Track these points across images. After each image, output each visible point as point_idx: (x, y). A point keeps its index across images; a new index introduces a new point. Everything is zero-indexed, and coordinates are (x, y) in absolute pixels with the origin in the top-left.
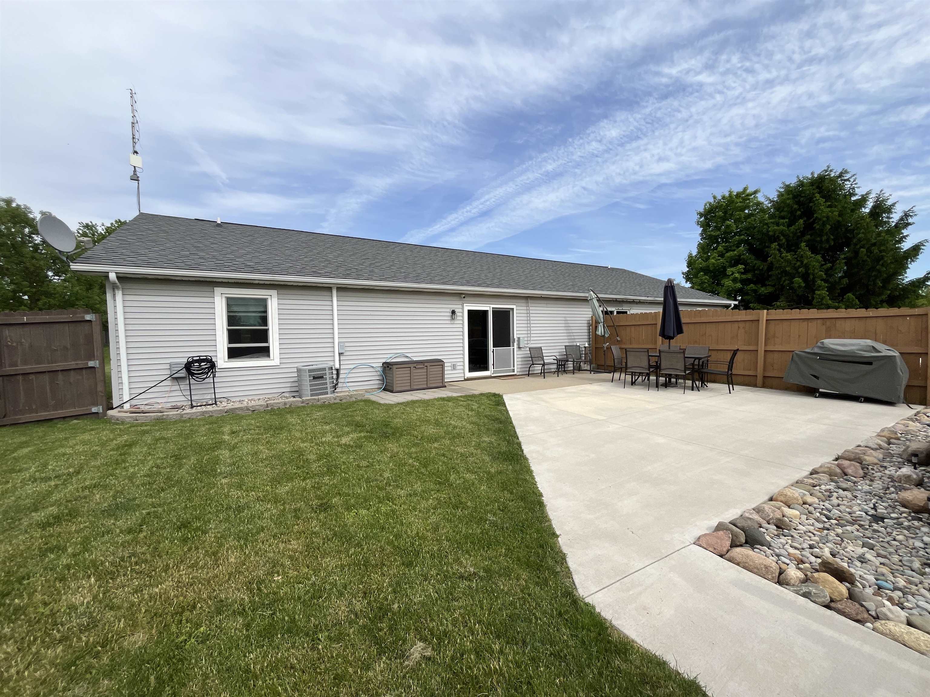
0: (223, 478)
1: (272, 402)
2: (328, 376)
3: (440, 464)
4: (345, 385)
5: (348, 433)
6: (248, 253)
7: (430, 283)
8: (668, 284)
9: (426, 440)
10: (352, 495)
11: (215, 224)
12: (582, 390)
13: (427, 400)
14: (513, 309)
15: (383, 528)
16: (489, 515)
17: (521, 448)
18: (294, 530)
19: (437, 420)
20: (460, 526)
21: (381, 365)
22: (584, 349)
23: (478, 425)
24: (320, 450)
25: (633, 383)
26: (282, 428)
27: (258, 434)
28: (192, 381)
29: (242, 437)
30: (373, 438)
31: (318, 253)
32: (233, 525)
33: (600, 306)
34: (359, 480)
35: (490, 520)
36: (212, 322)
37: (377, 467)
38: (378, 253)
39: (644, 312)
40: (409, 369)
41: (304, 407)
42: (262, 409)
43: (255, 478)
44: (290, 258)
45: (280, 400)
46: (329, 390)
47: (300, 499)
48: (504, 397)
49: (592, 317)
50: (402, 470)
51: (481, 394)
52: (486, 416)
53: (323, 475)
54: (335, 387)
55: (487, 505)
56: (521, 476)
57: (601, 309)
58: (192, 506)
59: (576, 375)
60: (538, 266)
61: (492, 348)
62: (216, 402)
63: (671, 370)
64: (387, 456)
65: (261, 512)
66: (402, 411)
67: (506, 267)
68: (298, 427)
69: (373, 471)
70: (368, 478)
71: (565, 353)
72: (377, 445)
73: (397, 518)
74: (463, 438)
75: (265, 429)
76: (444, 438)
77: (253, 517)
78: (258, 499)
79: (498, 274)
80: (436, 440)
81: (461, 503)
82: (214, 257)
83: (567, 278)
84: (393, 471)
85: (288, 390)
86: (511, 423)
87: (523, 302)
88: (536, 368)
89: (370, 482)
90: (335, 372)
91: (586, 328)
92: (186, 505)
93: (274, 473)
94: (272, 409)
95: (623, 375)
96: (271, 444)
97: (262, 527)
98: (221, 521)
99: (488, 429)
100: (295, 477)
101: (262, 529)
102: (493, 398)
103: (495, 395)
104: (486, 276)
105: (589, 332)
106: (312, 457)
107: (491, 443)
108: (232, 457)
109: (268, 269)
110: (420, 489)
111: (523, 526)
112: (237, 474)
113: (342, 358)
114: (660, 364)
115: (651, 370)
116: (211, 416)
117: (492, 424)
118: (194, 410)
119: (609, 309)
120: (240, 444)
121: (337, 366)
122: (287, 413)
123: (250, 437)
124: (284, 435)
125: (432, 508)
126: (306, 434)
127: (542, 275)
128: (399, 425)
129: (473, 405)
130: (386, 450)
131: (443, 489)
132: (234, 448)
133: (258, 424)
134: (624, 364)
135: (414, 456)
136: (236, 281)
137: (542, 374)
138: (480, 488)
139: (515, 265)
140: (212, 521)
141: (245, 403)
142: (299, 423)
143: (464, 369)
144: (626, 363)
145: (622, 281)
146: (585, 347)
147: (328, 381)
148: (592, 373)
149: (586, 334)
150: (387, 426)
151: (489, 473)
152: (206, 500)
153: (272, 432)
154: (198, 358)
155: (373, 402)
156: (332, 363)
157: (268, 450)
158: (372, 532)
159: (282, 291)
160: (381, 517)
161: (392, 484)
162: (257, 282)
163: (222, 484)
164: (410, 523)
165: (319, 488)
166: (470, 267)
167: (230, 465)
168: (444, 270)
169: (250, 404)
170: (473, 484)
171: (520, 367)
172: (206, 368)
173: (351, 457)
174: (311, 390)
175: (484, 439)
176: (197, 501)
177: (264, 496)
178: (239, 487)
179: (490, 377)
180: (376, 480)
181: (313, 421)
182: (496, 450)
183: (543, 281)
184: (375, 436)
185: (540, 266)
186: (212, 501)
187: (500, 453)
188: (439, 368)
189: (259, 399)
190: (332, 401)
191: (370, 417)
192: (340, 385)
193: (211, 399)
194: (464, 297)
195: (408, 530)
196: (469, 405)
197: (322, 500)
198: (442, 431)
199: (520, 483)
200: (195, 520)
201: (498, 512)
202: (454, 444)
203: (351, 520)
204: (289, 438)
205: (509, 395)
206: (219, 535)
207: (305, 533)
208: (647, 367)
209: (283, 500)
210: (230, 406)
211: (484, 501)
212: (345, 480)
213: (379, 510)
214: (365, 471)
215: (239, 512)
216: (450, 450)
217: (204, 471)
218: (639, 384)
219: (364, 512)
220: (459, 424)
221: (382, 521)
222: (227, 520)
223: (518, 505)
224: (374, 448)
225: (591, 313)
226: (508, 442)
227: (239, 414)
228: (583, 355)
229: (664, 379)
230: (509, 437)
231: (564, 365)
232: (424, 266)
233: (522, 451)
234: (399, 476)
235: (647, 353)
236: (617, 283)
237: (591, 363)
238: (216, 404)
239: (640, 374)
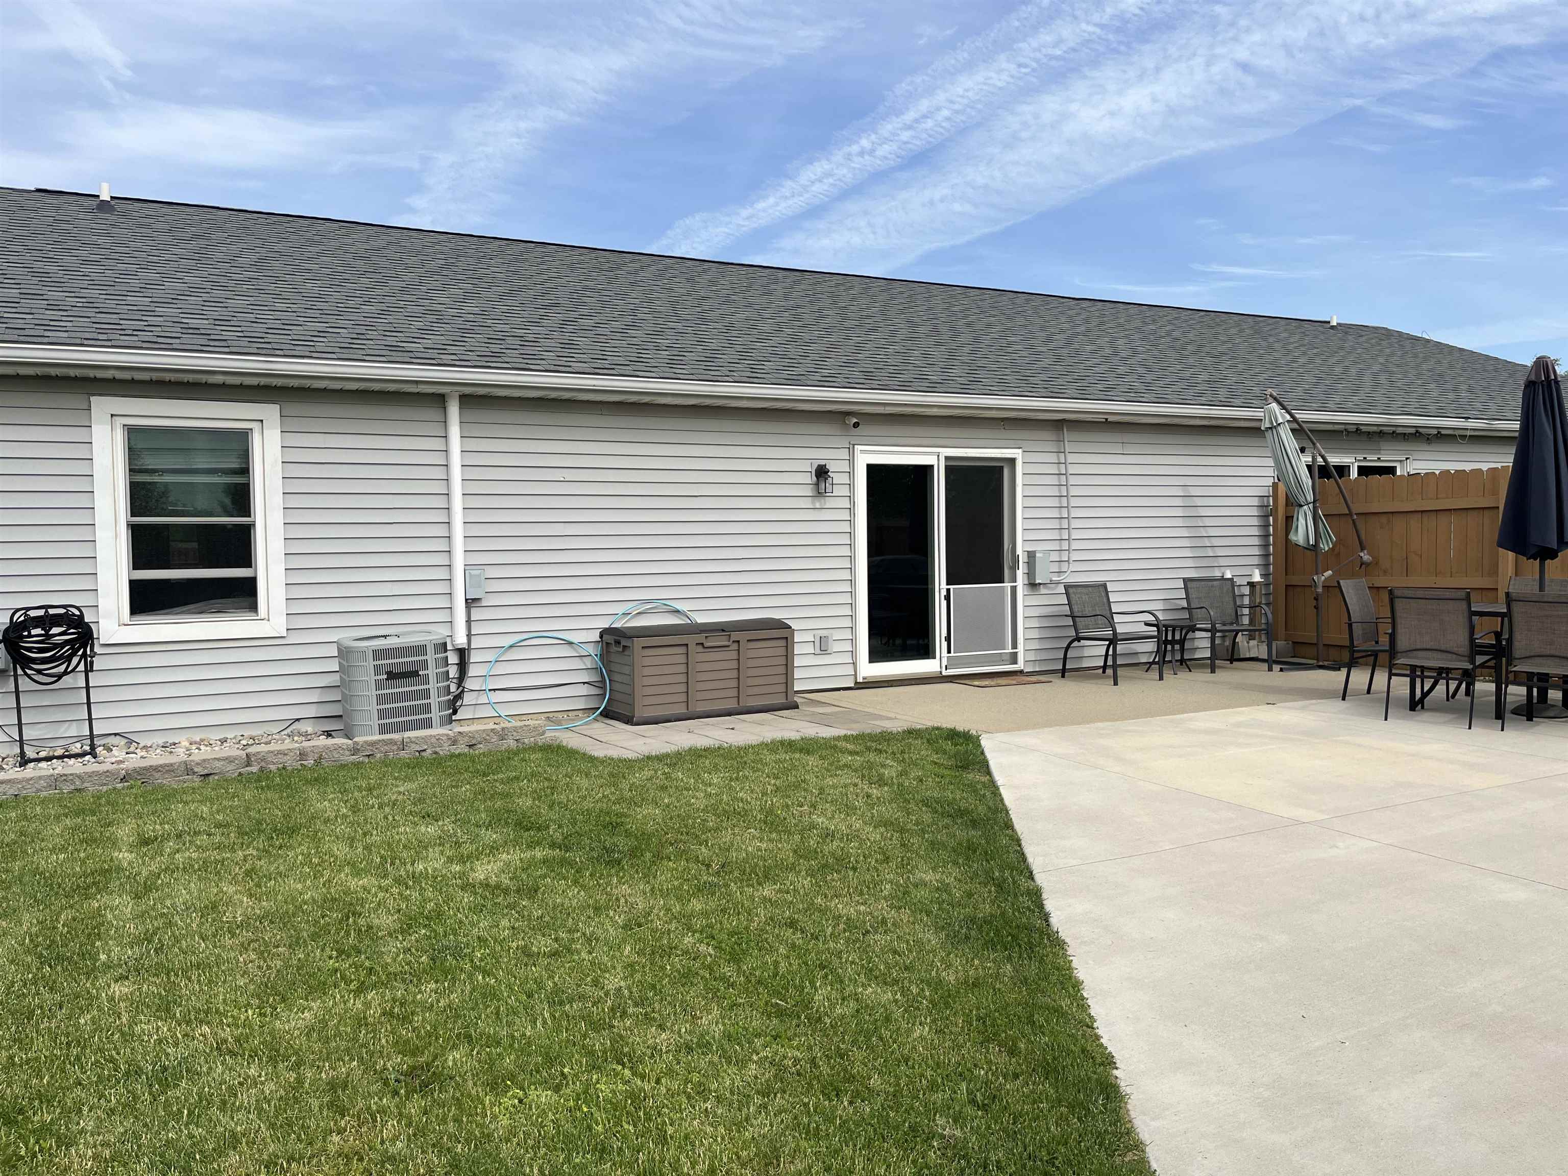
0: (116, 981)
1: (263, 748)
2: (432, 671)
3: (782, 950)
4: (483, 699)
5: (494, 849)
6: (194, 290)
7: (750, 380)
8: (1538, 374)
9: (736, 874)
10: (506, 1042)
11: (94, 203)
12: (1239, 725)
13: (739, 749)
14: (1012, 461)
15: (603, 1150)
16: (940, 1121)
17: (1041, 906)
18: (330, 1147)
19: (770, 811)
20: (848, 1151)
21: (595, 636)
22: (1246, 591)
23: (902, 831)
24: (407, 899)
25: (1416, 704)
26: (293, 831)
27: (219, 847)
28: (25, 684)
29: (172, 855)
30: (571, 864)
31: (403, 290)
32: (145, 1125)
33: (1303, 450)
34: (530, 996)
35: (943, 1137)
36: (82, 500)
37: (584, 955)
38: (585, 288)
39: (1453, 467)
40: (682, 650)
41: (358, 765)
42: (231, 770)
43: (210, 982)
44: (320, 305)
45: (288, 744)
46: (435, 715)
47: (348, 1051)
48: (983, 743)
49: (1275, 486)
50: (663, 968)
51: (910, 732)
52: (925, 803)
53: (417, 977)
54: (454, 705)
55: (933, 1087)
56: (1041, 999)
57: (1307, 459)
58: (28, 1061)
59: (1221, 675)
60: (1094, 322)
61: (944, 586)
62: (93, 747)
63: (1550, 661)
64: (614, 923)
65: (230, 1088)
66: (660, 780)
67: (989, 325)
68: (342, 828)
69: (572, 969)
70: (557, 990)
71: (1184, 604)
72: (583, 887)
73: (649, 1119)
74: (854, 869)
75: (241, 833)
76: (792, 868)
77: (205, 1101)
78: (220, 1047)
79: (967, 349)
80: (767, 876)
81: (851, 1079)
82: (90, 304)
83: (1191, 360)
84: (634, 971)
85: (312, 712)
86: (1009, 825)
87: (1044, 441)
88: (1087, 652)
89: (561, 1003)
90: (453, 659)
91: (1255, 521)
92: (11, 1057)
93: (269, 967)
94: (262, 770)
95: (1381, 678)
96: (260, 878)
97: (234, 1135)
98: (112, 1111)
99: (934, 845)
100: (330, 981)
101: (234, 1141)
102: (948, 746)
103: (953, 735)
104: (925, 355)
105: (1266, 536)
106: (385, 921)
107: (944, 888)
108: (141, 916)
109: (251, 339)
110: (717, 1030)
111: (1051, 1162)
112: (158, 969)
113: (476, 614)
114: (1510, 640)
115: (1480, 659)
116: (78, 790)
117: (946, 827)
118: (30, 771)
119: (1335, 459)
120: (165, 878)
121: (461, 640)
122: (308, 782)
123: (194, 855)
124: (299, 851)
125: (758, 1092)
126: (367, 848)
127: (1108, 351)
128: (650, 827)
129: (883, 766)
130: (613, 902)
131: (789, 1034)
132: (148, 889)
133: (220, 817)
134: (1384, 640)
135: (698, 923)
136: (155, 376)
137: (1109, 672)
138: (909, 1032)
139: (1020, 321)
140: (85, 1109)
141: (180, 751)
142: (345, 816)
143: (853, 653)
144: (1393, 637)
145: (1376, 368)
146: (1252, 585)
147: (433, 686)
148: (1276, 667)
149: (1256, 541)
150: (614, 827)
151: (937, 984)
152: (68, 1044)
153: (261, 843)
154: (41, 612)
155: (572, 754)
156: (443, 631)
157: (251, 896)
158: (568, 1160)
159: (294, 408)
160: (597, 1115)
161: (630, 1011)
162: (219, 379)
163: (113, 999)
164: (686, 1137)
165: (405, 1019)
166: (874, 330)
167: (136, 941)
168: (794, 338)
169: (199, 755)
170: (888, 1019)
171: (1035, 645)
172: (67, 642)
173: (505, 923)
174: (382, 714)
175: (919, 875)
176: (41, 1047)
177: (237, 1040)
178: (165, 1009)
179: (938, 679)
180: (582, 997)
181: (387, 810)
182: (959, 913)
183: (1112, 370)
184: (578, 857)
185: (1102, 323)
186: (84, 1048)
187: (973, 920)
188: (776, 649)
189: (223, 741)
190: (445, 749)
191: (563, 798)
192: (468, 698)
193: (79, 739)
194: (856, 425)
195: (683, 1159)
196: (871, 766)
197: (413, 1054)
198: (785, 850)
199: (1039, 1019)
200: (36, 1103)
201: (969, 1110)
202: (824, 889)
203: (505, 1121)
204: (315, 860)
205: (1001, 737)
206: (107, 1153)
207: (361, 1159)
208: (1465, 649)
209: (296, 1053)
210: (134, 761)
211: (922, 1075)
212: (484, 996)
213: (592, 1091)
214: (547, 969)
215: (165, 1086)
216: (811, 908)
217: (60, 958)
218: (1438, 709)
219: (545, 1096)
220: (839, 824)
221: (600, 1128)
222: (129, 1107)
223: (1032, 1092)
224: (575, 896)
225: (1270, 472)
226: (1000, 887)
227: (161, 786)
228: (1246, 611)
229: (1523, 690)
230: (1002, 870)
231: (1182, 642)
232: (730, 327)
233: (1046, 917)
234: (653, 987)
235: (1464, 605)
236: (1360, 374)
237: (1270, 635)
238: (93, 753)
239: (1442, 673)
